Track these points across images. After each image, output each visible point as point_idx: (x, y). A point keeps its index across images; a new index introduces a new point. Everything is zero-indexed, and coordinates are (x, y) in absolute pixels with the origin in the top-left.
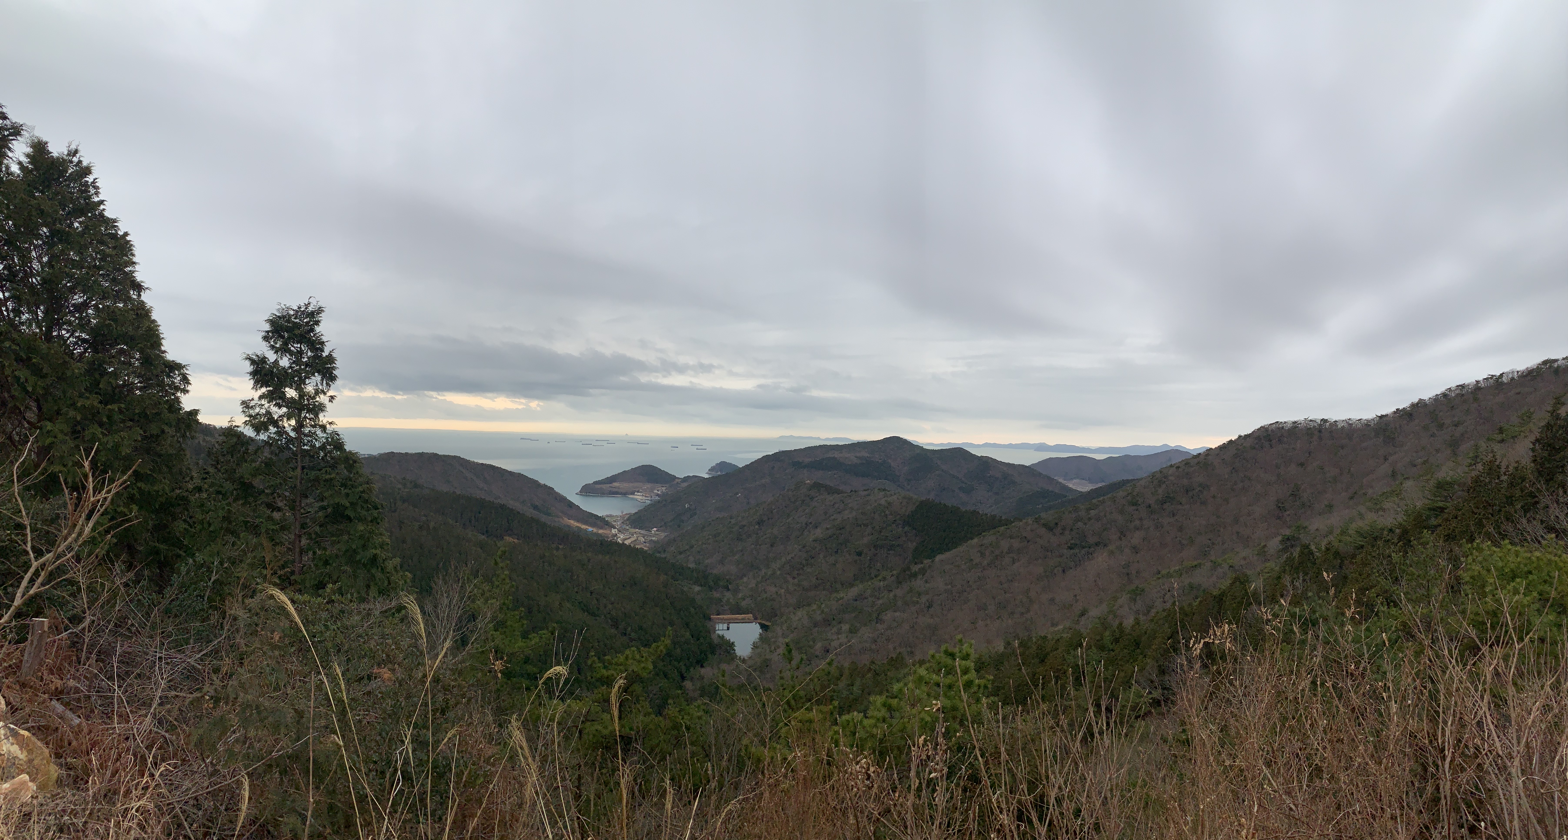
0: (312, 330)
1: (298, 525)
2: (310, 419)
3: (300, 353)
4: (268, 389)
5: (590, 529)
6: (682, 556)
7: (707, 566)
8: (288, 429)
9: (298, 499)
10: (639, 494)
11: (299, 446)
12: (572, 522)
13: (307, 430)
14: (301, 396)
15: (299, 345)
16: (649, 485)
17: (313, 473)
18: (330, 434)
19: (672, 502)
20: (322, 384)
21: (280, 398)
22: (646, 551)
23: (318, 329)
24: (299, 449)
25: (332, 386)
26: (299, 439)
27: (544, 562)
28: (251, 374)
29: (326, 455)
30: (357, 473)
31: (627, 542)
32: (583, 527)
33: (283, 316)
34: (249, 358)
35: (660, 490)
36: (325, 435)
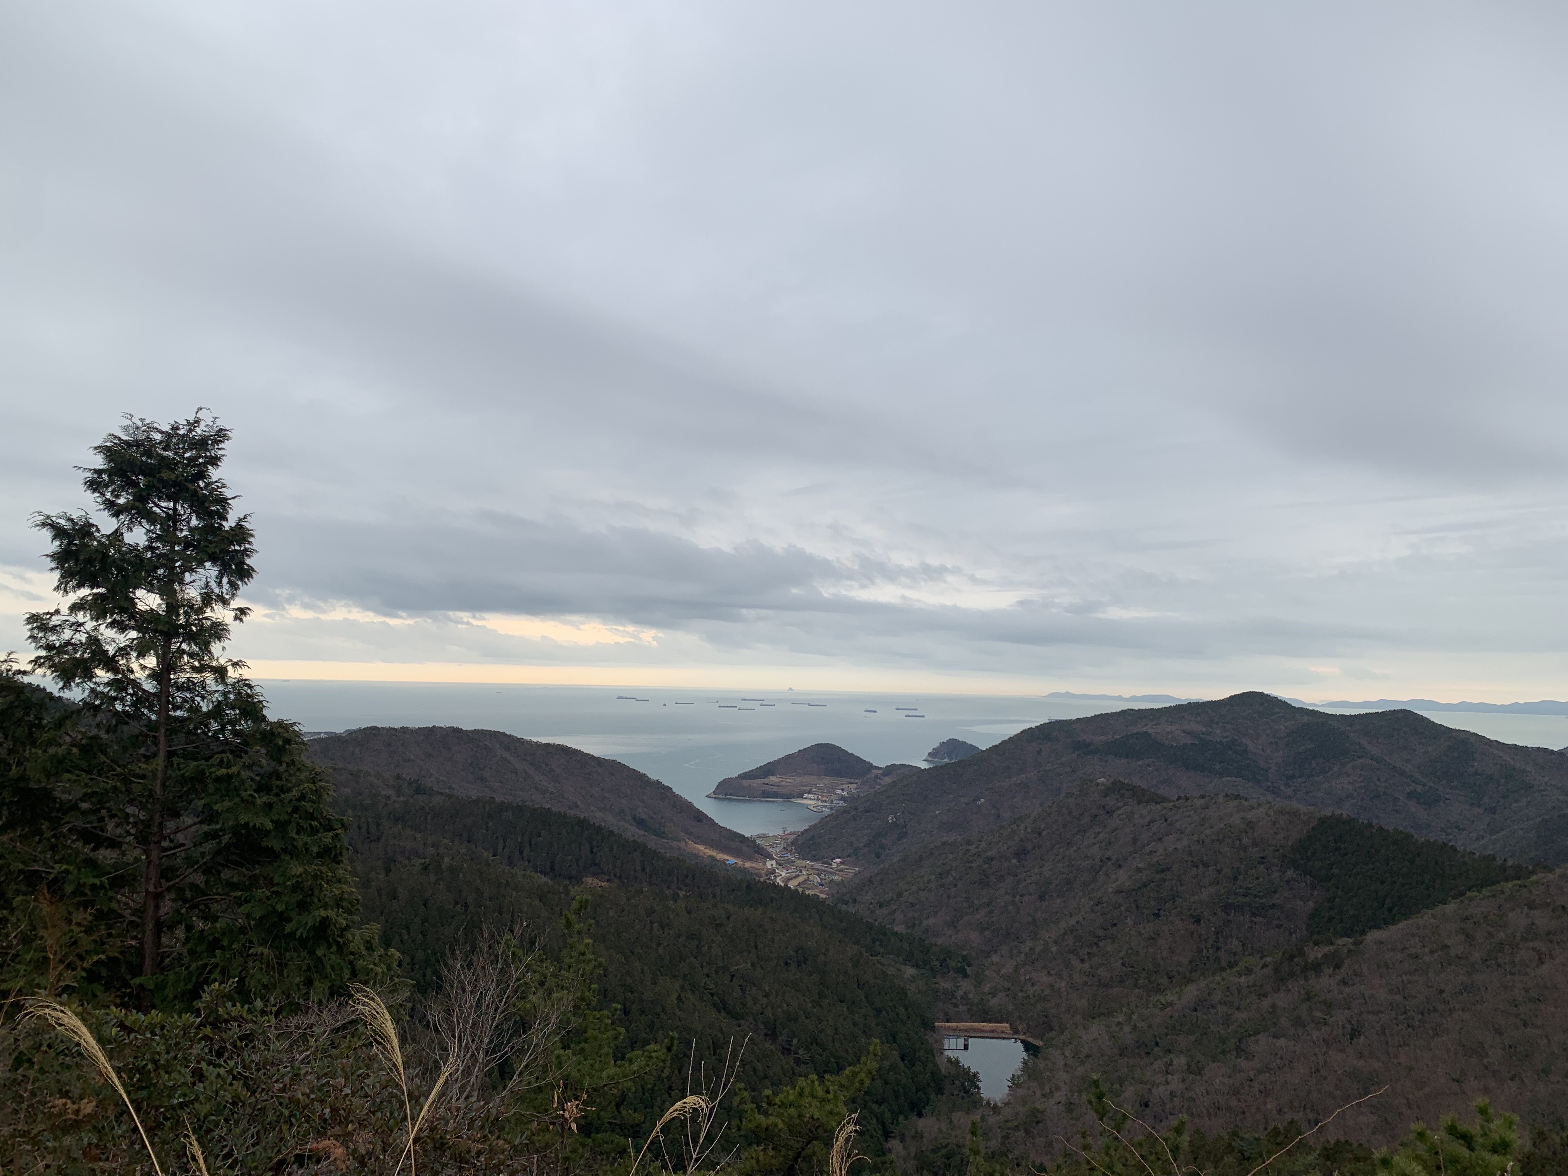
0: (202, 475)
1: (153, 872)
2: (192, 655)
3: (173, 518)
4: (95, 591)
5: (732, 860)
6: (884, 911)
7: (926, 931)
8: (140, 675)
9: (157, 818)
10: (811, 796)
11: (163, 711)
12: (701, 847)
13: (183, 677)
14: (173, 607)
15: (171, 505)
16: (827, 781)
17: (193, 764)
18: (233, 685)
19: (867, 811)
20: (220, 584)
21: (123, 610)
22: (823, 902)
23: (214, 474)
24: (163, 714)
25: (243, 588)
26: (163, 697)
27: (652, 923)
28: (53, 556)
29: (223, 729)
30: (293, 762)
31: (792, 884)
32: (720, 856)
33: (136, 441)
34: (49, 523)
35: (846, 789)
36: (221, 688)
